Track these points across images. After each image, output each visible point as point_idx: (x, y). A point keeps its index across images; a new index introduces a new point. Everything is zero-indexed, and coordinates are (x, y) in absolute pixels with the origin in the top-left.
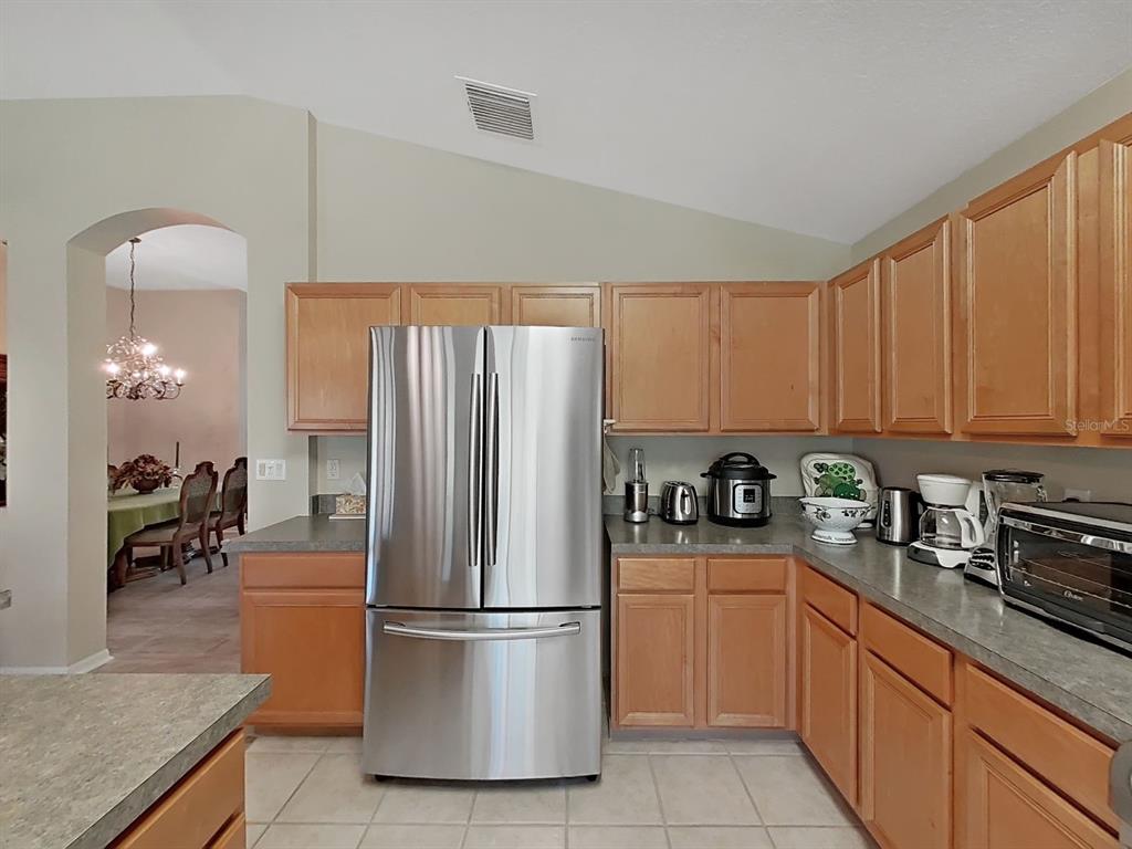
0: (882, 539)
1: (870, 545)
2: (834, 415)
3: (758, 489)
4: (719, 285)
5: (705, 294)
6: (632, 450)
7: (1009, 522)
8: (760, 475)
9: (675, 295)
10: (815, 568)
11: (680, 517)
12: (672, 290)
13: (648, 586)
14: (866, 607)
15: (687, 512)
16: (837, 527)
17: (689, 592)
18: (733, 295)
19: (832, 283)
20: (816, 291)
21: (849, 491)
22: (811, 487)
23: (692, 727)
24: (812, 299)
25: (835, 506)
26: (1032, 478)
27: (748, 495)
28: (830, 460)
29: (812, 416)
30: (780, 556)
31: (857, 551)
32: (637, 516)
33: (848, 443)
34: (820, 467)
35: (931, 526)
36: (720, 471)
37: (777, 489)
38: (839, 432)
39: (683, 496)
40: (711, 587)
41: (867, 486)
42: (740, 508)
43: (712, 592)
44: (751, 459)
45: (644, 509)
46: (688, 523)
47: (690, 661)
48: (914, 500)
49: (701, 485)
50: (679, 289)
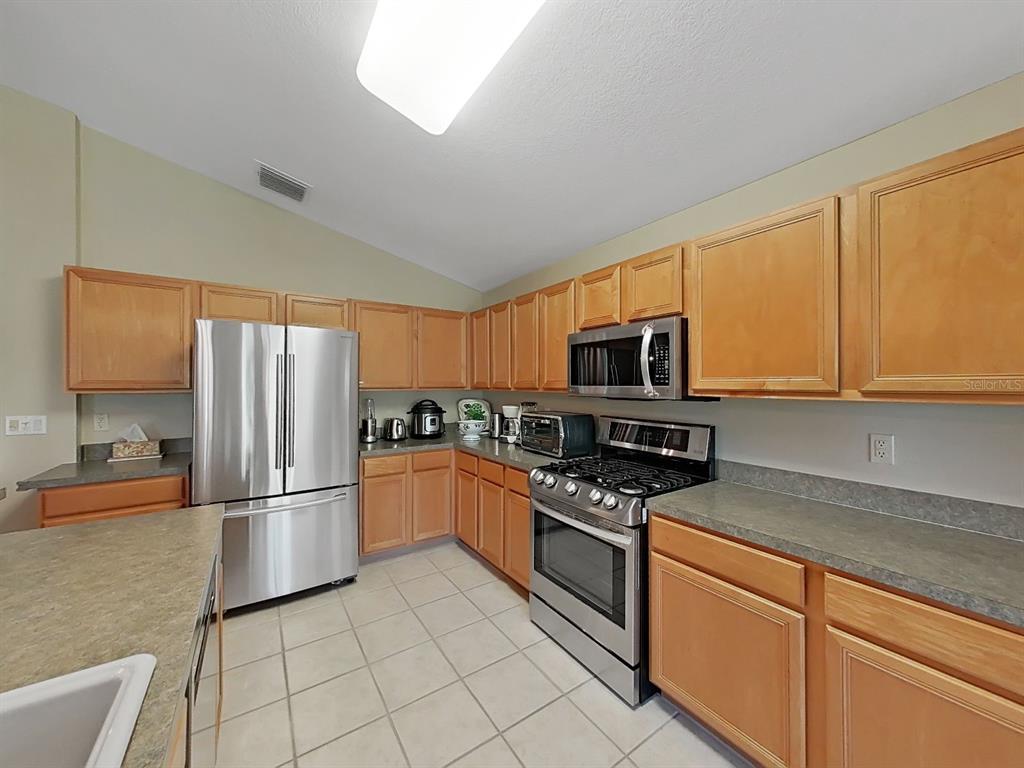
0: (491, 437)
1: (487, 441)
2: (473, 380)
3: (437, 418)
4: (418, 308)
5: (410, 313)
6: (367, 400)
7: (525, 419)
8: (438, 411)
9: (394, 311)
10: (463, 451)
11: (395, 437)
12: (392, 308)
13: (381, 473)
14: (481, 461)
15: (400, 433)
16: (472, 433)
17: (403, 473)
18: (425, 315)
19: (472, 314)
20: (464, 318)
21: (478, 416)
22: (463, 416)
23: (405, 544)
24: (463, 321)
25: (472, 423)
26: (534, 404)
27: (433, 421)
28: (471, 402)
29: (463, 381)
30: (448, 449)
31: (481, 443)
32: (370, 439)
33: (480, 393)
34: (467, 406)
35: (507, 428)
36: (417, 410)
37: (447, 419)
38: (475, 388)
39: (398, 424)
40: (415, 468)
41: (487, 414)
42: (429, 429)
43: (415, 471)
44: (434, 403)
45: (374, 434)
46: (400, 440)
47: (404, 508)
48: (502, 418)
49: (407, 418)
50: (396, 308)
